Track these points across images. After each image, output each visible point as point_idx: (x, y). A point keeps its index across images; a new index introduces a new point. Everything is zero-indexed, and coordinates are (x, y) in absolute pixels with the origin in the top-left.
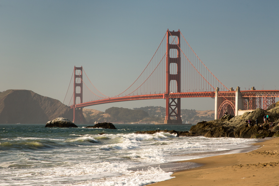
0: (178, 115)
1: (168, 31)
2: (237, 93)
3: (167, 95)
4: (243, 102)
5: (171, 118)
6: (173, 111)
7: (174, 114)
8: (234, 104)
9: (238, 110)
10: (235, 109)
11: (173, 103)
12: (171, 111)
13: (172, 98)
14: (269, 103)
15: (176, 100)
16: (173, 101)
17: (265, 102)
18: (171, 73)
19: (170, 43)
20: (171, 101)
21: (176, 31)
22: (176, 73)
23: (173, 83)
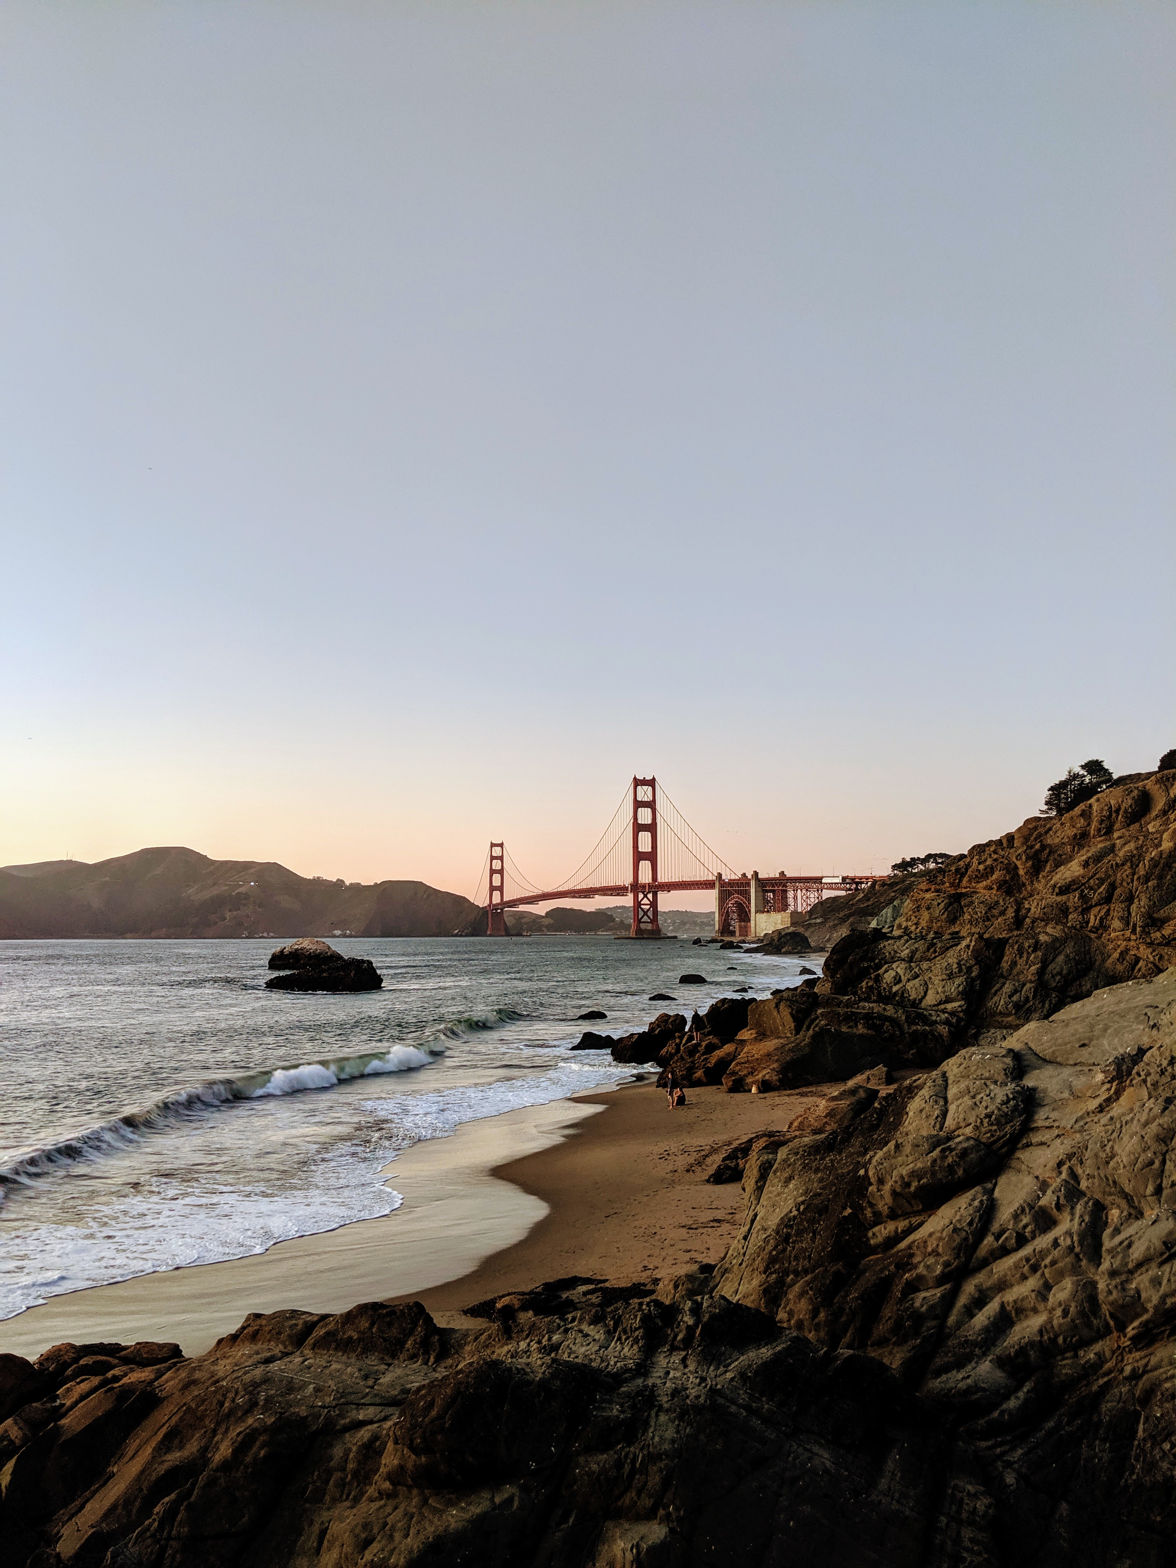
0: (654, 920)
1: (635, 778)
2: (753, 883)
3: (636, 887)
4: (764, 898)
5: (643, 926)
6: (646, 913)
7: (645, 919)
8: (749, 901)
9: (756, 913)
10: (750, 911)
11: (645, 901)
12: (641, 914)
13: (643, 893)
14: (812, 900)
15: (650, 896)
16: (645, 896)
17: (804, 898)
18: (640, 850)
19: (639, 799)
20: (641, 896)
21: (649, 778)
22: (650, 850)
23: (645, 866)
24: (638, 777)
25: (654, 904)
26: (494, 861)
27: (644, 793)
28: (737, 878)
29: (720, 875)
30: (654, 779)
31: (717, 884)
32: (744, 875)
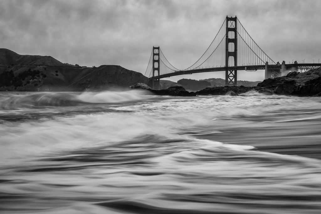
0: (235, 84)
2: (282, 66)
6: (231, 81)
7: (231, 83)
12: (229, 81)
13: (230, 71)
15: (233, 72)
16: (231, 73)
19: (229, 27)
21: (234, 17)
22: (234, 51)
23: (231, 59)
24: (228, 17)
25: (235, 76)
26: (155, 56)
27: (231, 24)
28: (275, 64)
29: (267, 62)
30: (236, 18)
31: (266, 67)
32: (278, 63)
